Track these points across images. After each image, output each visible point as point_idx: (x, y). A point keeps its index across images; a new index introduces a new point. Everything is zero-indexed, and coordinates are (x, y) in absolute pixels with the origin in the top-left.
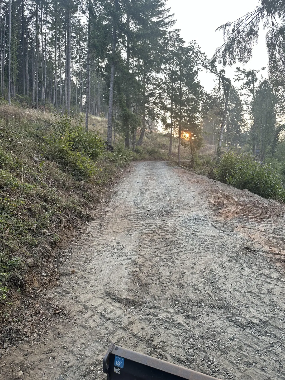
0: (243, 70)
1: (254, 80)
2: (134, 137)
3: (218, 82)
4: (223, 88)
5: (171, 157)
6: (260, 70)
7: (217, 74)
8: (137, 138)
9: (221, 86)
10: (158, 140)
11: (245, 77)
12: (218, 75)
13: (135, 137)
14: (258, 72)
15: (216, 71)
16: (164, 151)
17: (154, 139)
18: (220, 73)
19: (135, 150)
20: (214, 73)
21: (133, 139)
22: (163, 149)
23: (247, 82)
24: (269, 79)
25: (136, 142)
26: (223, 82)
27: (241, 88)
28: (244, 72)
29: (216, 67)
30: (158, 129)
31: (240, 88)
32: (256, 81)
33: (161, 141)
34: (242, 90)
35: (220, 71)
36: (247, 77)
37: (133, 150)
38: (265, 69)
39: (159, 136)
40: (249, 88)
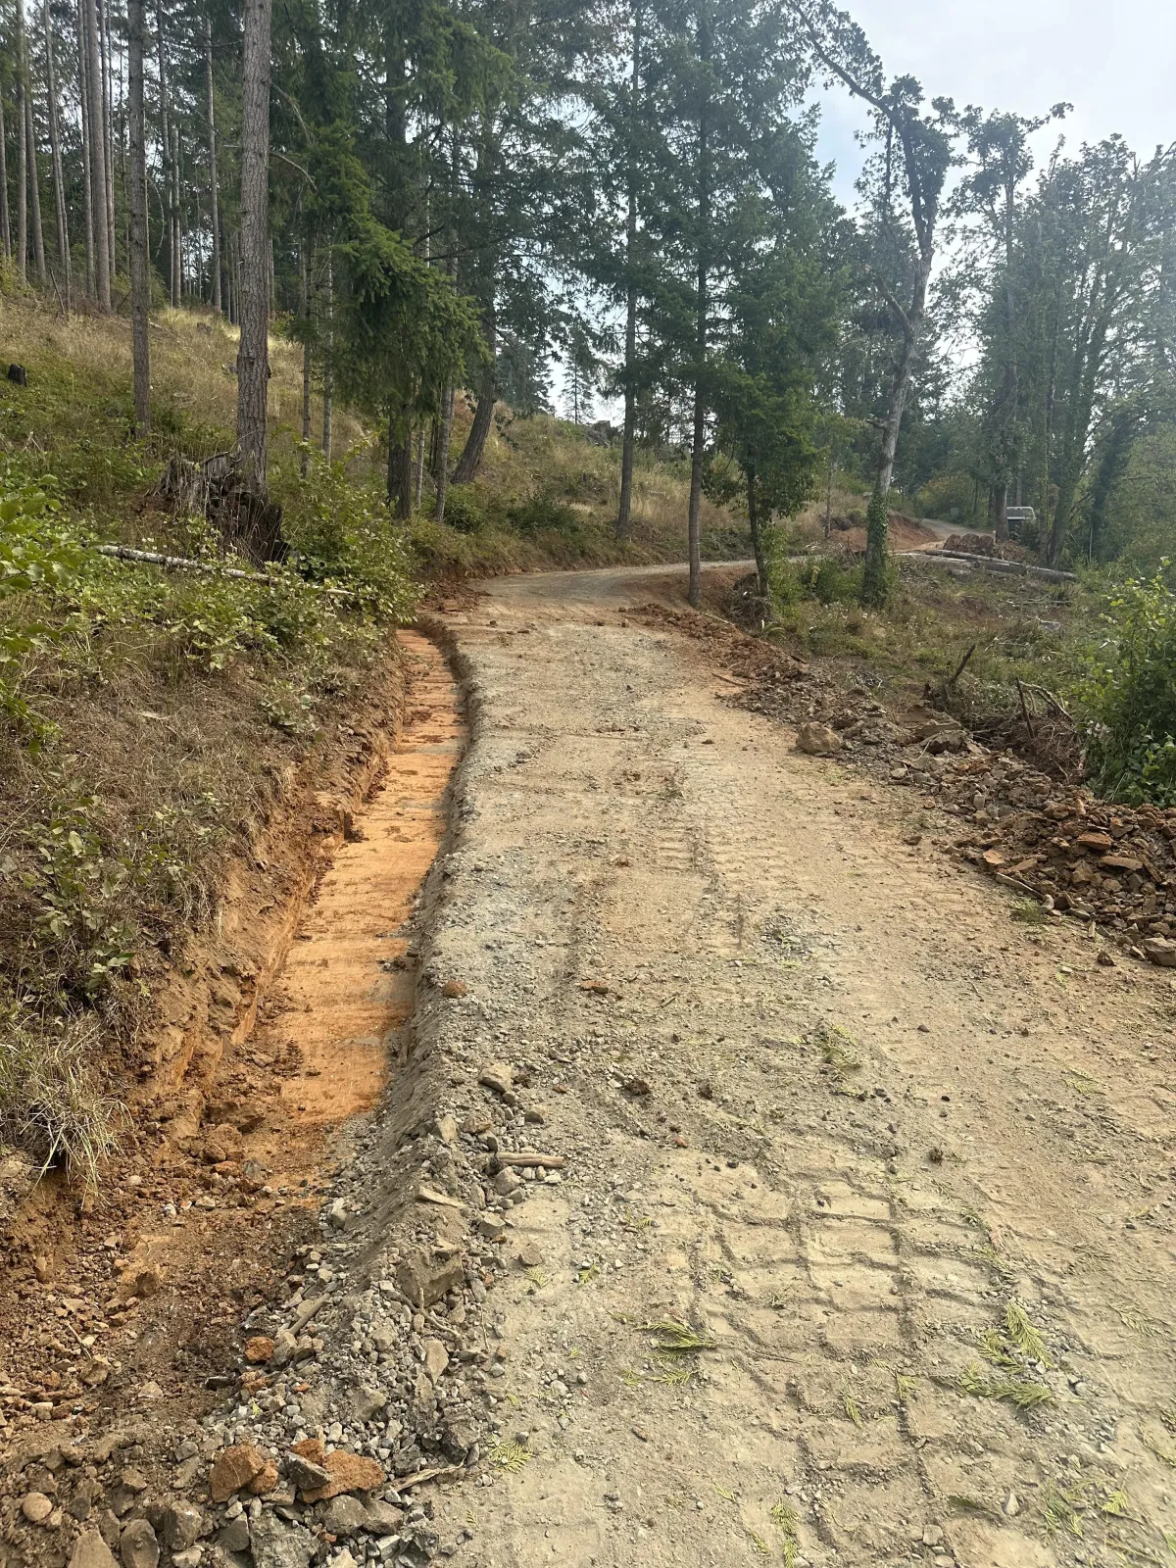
0: (964, 115)
1: (1013, 167)
2: (438, 433)
3: (878, 146)
4: (907, 180)
5: (630, 544)
6: (1042, 117)
7: (880, 104)
8: (456, 443)
9: (899, 171)
10: (560, 454)
11: (971, 149)
12: (886, 111)
13: (442, 436)
14: (1034, 125)
15: (877, 82)
16: (587, 509)
17: (539, 451)
18: (895, 97)
19: (447, 512)
20: (865, 94)
21: (436, 447)
22: (585, 503)
23: (979, 177)
24: (1087, 165)
25: (449, 463)
26: (907, 150)
27: (954, 205)
28: (970, 121)
29: (873, 60)
30: (551, 402)
31: (949, 205)
32: (1022, 174)
33: (572, 460)
34: (958, 214)
35: (895, 88)
36: (983, 153)
37: (433, 513)
38: (1067, 112)
39: (560, 434)
40: (988, 208)
